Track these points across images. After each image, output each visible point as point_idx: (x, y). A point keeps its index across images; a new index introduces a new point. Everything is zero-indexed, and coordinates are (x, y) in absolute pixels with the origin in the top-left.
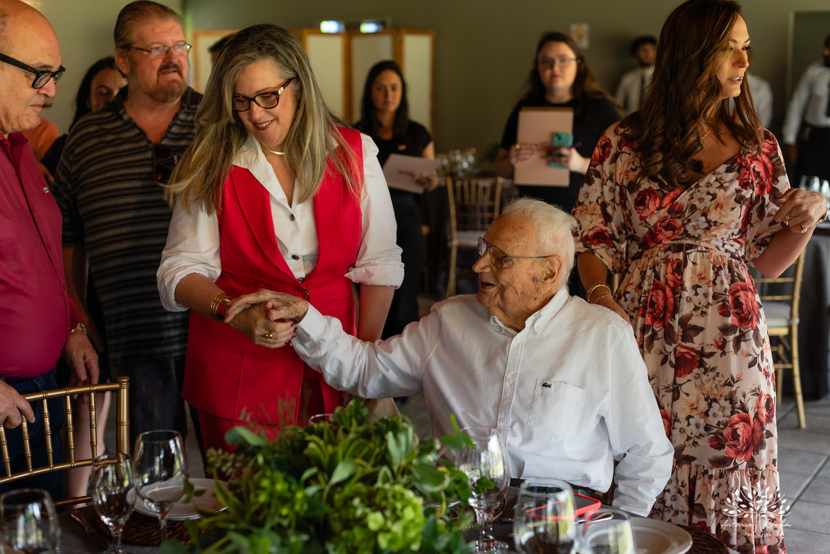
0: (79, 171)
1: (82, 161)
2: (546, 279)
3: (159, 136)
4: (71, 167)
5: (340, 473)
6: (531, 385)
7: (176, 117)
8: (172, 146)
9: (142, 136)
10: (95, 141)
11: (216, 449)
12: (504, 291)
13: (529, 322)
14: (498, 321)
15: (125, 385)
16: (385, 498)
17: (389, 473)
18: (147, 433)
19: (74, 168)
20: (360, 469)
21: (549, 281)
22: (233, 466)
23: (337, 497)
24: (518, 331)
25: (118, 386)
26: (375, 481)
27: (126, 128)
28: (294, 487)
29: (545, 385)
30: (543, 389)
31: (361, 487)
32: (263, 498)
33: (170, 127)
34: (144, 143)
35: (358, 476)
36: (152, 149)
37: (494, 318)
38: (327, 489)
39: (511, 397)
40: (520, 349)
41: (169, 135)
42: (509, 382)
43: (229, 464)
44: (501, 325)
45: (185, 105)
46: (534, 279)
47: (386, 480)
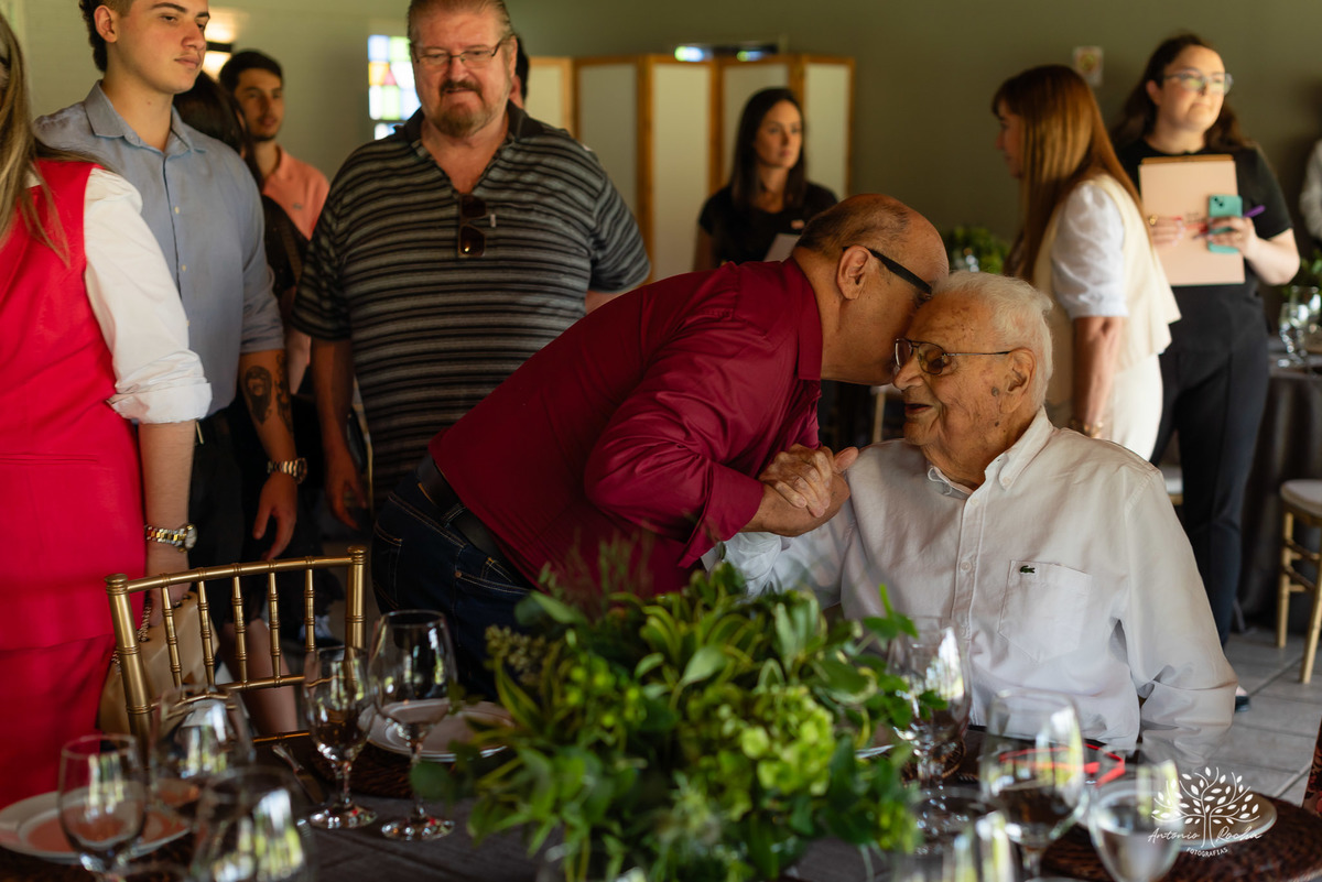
0: (348, 231)
1: (354, 216)
2: (1011, 389)
3: (469, 183)
4: (338, 224)
5: (699, 668)
6: (1003, 571)
7: (498, 154)
8: (489, 200)
9: (444, 182)
10: (376, 185)
11: (501, 628)
12: (947, 413)
13: (990, 471)
14: (938, 475)
15: (360, 559)
16: (772, 707)
17: (778, 672)
18: (392, 614)
19: (342, 226)
20: (730, 663)
21: (1017, 391)
22: (528, 654)
23: (694, 705)
24: (974, 486)
25: (349, 560)
26: (754, 684)
27: (421, 167)
28: (624, 681)
29: (1024, 569)
30: (1021, 576)
31: (734, 692)
32: (574, 698)
33: (488, 170)
34: (446, 193)
35: (727, 674)
36: (457, 203)
37: (933, 471)
38: (678, 691)
39: (970, 593)
40: (979, 516)
41: (486, 183)
42: (965, 569)
43: (521, 652)
44: (947, 481)
45: (513, 138)
46: (994, 391)
47: (772, 680)
